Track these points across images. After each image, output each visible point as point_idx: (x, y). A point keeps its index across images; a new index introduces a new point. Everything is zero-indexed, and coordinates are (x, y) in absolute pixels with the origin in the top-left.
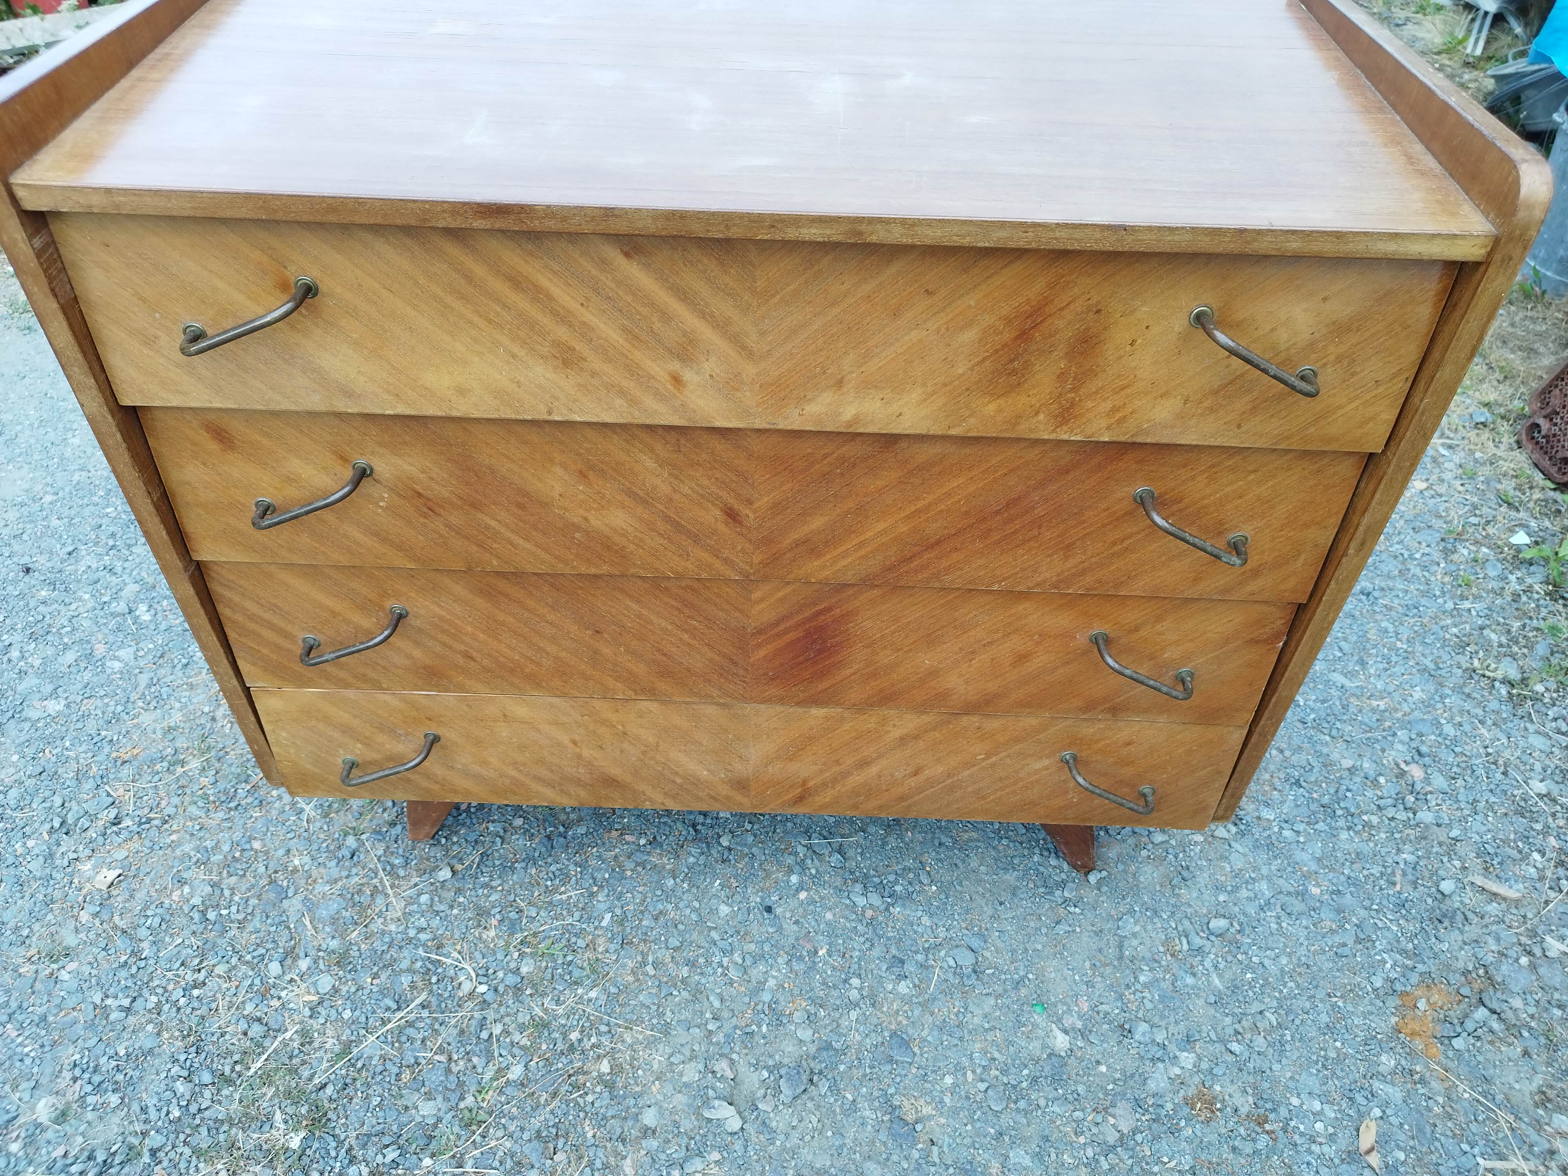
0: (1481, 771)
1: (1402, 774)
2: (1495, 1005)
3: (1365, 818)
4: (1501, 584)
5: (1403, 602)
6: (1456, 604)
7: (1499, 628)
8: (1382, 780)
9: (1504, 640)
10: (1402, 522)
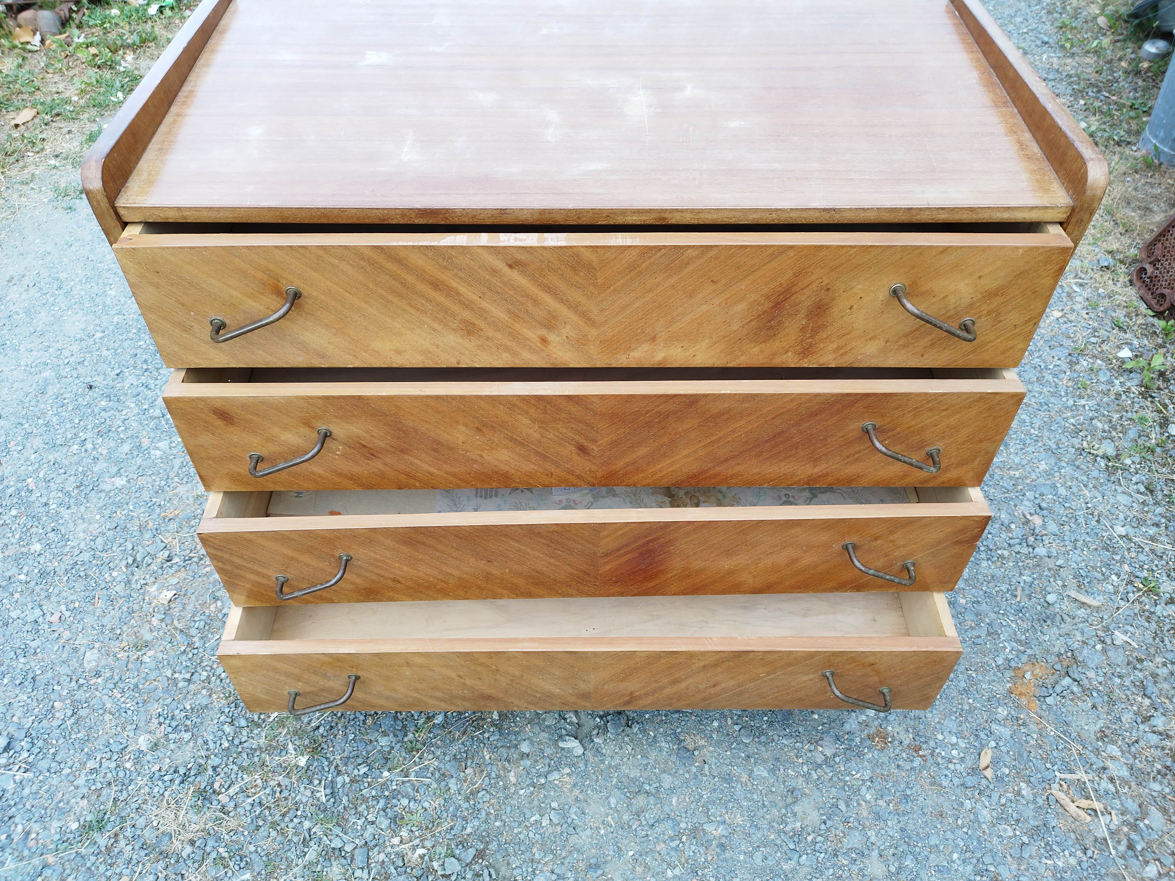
0: (1081, 520)
1: (1027, 522)
2: (1076, 676)
3: (999, 552)
4: (1108, 387)
5: (1037, 401)
6: (1075, 402)
7: (1104, 418)
8: (1013, 526)
9: (1106, 427)
10: (1042, 342)
